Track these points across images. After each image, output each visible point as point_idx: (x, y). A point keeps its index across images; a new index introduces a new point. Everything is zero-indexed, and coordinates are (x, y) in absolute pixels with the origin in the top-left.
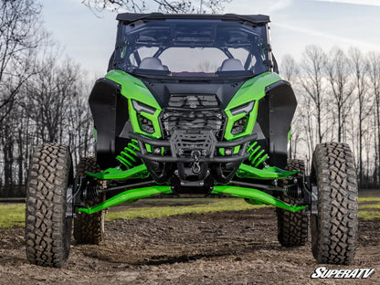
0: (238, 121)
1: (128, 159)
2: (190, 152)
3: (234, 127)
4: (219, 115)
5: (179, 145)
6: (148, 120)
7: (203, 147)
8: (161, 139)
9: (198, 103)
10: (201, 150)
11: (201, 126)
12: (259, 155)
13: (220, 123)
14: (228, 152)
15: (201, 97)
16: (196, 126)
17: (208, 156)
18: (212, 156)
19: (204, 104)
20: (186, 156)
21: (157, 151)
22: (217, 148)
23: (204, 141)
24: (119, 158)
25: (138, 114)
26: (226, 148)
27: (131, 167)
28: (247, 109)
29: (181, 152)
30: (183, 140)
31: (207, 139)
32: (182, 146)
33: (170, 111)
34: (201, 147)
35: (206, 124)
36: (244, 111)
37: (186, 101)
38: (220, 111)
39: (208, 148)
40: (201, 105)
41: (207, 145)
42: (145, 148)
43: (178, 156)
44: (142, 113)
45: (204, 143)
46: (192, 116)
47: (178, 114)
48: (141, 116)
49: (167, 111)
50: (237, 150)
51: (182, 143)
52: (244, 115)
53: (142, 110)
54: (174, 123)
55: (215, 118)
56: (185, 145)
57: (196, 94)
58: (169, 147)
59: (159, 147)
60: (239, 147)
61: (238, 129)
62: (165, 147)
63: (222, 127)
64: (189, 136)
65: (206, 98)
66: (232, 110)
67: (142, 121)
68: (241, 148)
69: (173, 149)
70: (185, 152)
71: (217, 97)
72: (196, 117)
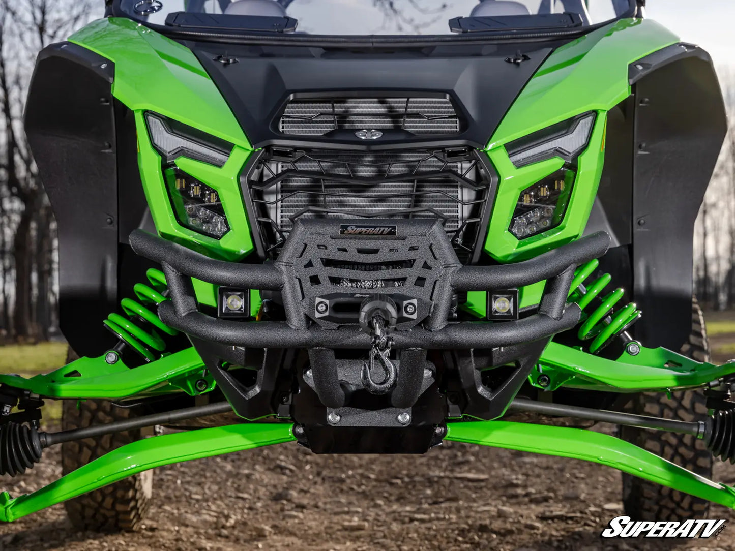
0: (535, 187)
1: (147, 327)
2: (355, 307)
3: (520, 211)
4: (465, 167)
5: (315, 280)
6: (204, 187)
7: (407, 289)
8: (251, 259)
9: (388, 124)
10: (398, 301)
11: (401, 206)
12: (608, 306)
13: (467, 194)
14: (502, 305)
15: (398, 104)
16: (380, 208)
17: (425, 323)
18: (439, 323)
19: (411, 125)
20: (343, 324)
21: (235, 303)
22: (460, 292)
23: (409, 263)
24: (114, 321)
25: (165, 166)
26: (493, 292)
27: (156, 355)
28: (570, 142)
29: (322, 309)
30: (328, 263)
31: (422, 256)
32: (327, 287)
33: (283, 154)
34: (397, 289)
35: (417, 200)
36: (558, 152)
37: (343, 118)
38: (468, 153)
39: (423, 292)
40: (398, 129)
41: (420, 281)
42: (189, 291)
43: (310, 323)
44: (182, 163)
45: (411, 274)
46: (365, 171)
47: (313, 166)
48: (181, 174)
49: (271, 154)
50: (532, 296)
51: (324, 273)
52: (556, 164)
53: (181, 152)
54: (301, 198)
55: (449, 179)
56: (335, 280)
57: (380, 93)
58: (277, 288)
59: (243, 290)
60: (540, 286)
61: (535, 215)
62: (262, 287)
63: (475, 211)
64: (353, 245)
65: (418, 104)
66: (512, 147)
67: (185, 192)
68: (549, 289)
69: (290, 295)
70: (337, 308)
71: (456, 102)
72: (382, 176)
